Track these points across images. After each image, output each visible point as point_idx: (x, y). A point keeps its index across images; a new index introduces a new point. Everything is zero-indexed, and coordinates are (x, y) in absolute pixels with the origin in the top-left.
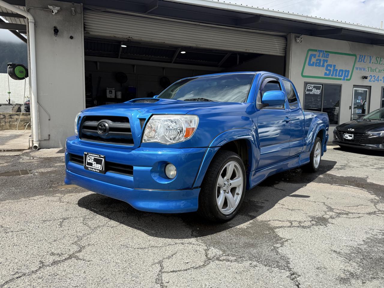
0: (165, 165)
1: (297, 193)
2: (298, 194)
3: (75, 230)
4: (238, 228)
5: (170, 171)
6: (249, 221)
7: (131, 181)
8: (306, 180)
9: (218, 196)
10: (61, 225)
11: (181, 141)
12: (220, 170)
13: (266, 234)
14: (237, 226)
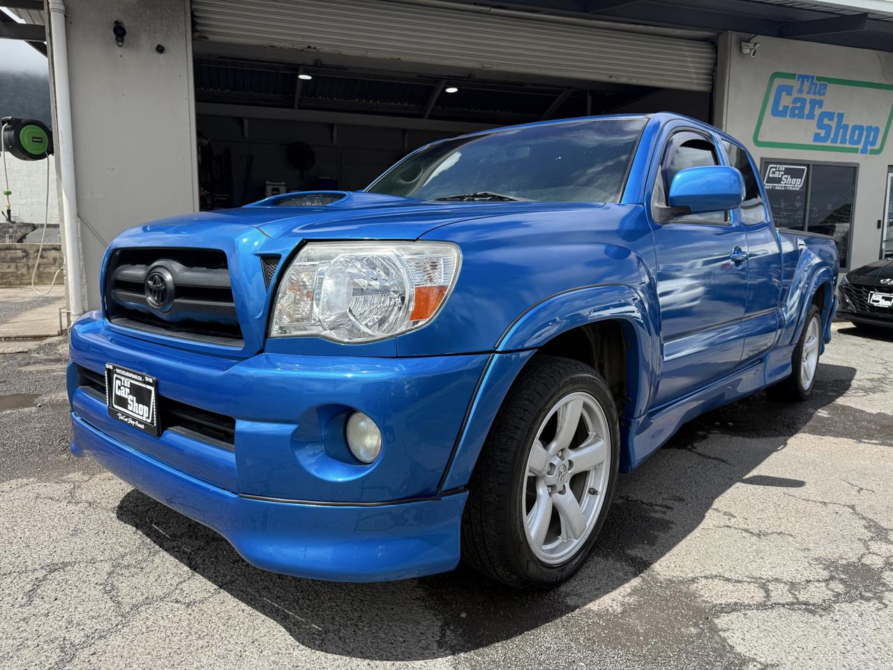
0: (343, 416)
1: (762, 470)
2: (767, 474)
3: (65, 617)
4: (593, 612)
5: (364, 433)
6: (627, 581)
7: (228, 468)
8: (784, 425)
9: (529, 509)
10: (30, 595)
11: (397, 332)
12: (537, 426)
13: (689, 640)
14: (591, 601)
